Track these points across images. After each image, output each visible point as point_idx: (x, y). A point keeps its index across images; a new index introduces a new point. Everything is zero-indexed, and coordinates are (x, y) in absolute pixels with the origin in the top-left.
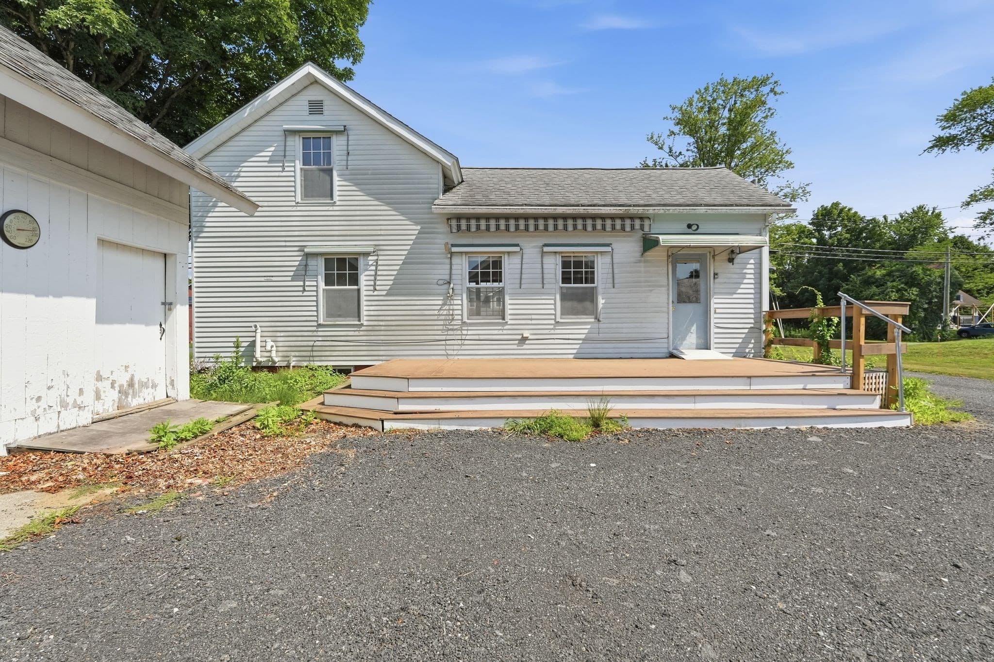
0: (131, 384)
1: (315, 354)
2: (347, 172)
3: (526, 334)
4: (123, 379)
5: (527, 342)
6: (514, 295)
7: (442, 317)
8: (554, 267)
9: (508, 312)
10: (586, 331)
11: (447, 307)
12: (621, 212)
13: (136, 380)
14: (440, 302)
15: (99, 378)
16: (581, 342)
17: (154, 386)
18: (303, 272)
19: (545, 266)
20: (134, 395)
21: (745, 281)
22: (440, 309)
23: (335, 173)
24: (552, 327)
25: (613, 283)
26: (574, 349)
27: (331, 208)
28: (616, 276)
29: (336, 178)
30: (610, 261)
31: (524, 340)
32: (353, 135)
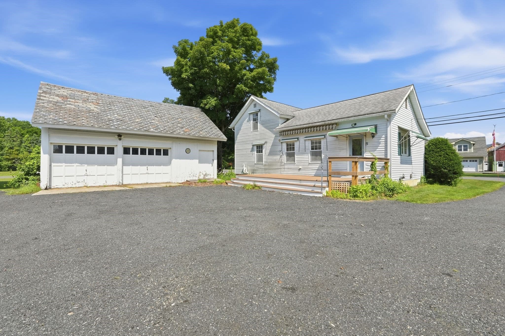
0: (206, 174)
1: (254, 171)
2: (260, 122)
3: (300, 167)
4: (204, 173)
5: (301, 170)
6: (298, 154)
7: (280, 162)
8: (309, 145)
9: (296, 160)
10: (318, 166)
11: (281, 159)
12: (323, 124)
13: (207, 174)
14: (279, 157)
15: (200, 173)
16: (316, 170)
17: (210, 175)
18: (252, 150)
19: (306, 144)
20: (207, 176)
21: (380, 145)
22: (279, 159)
23: (258, 123)
24: (308, 165)
25: (327, 149)
26: (314, 173)
27: (257, 132)
28: (328, 146)
29: (258, 124)
30: (326, 141)
31: (300, 169)
32: (262, 111)
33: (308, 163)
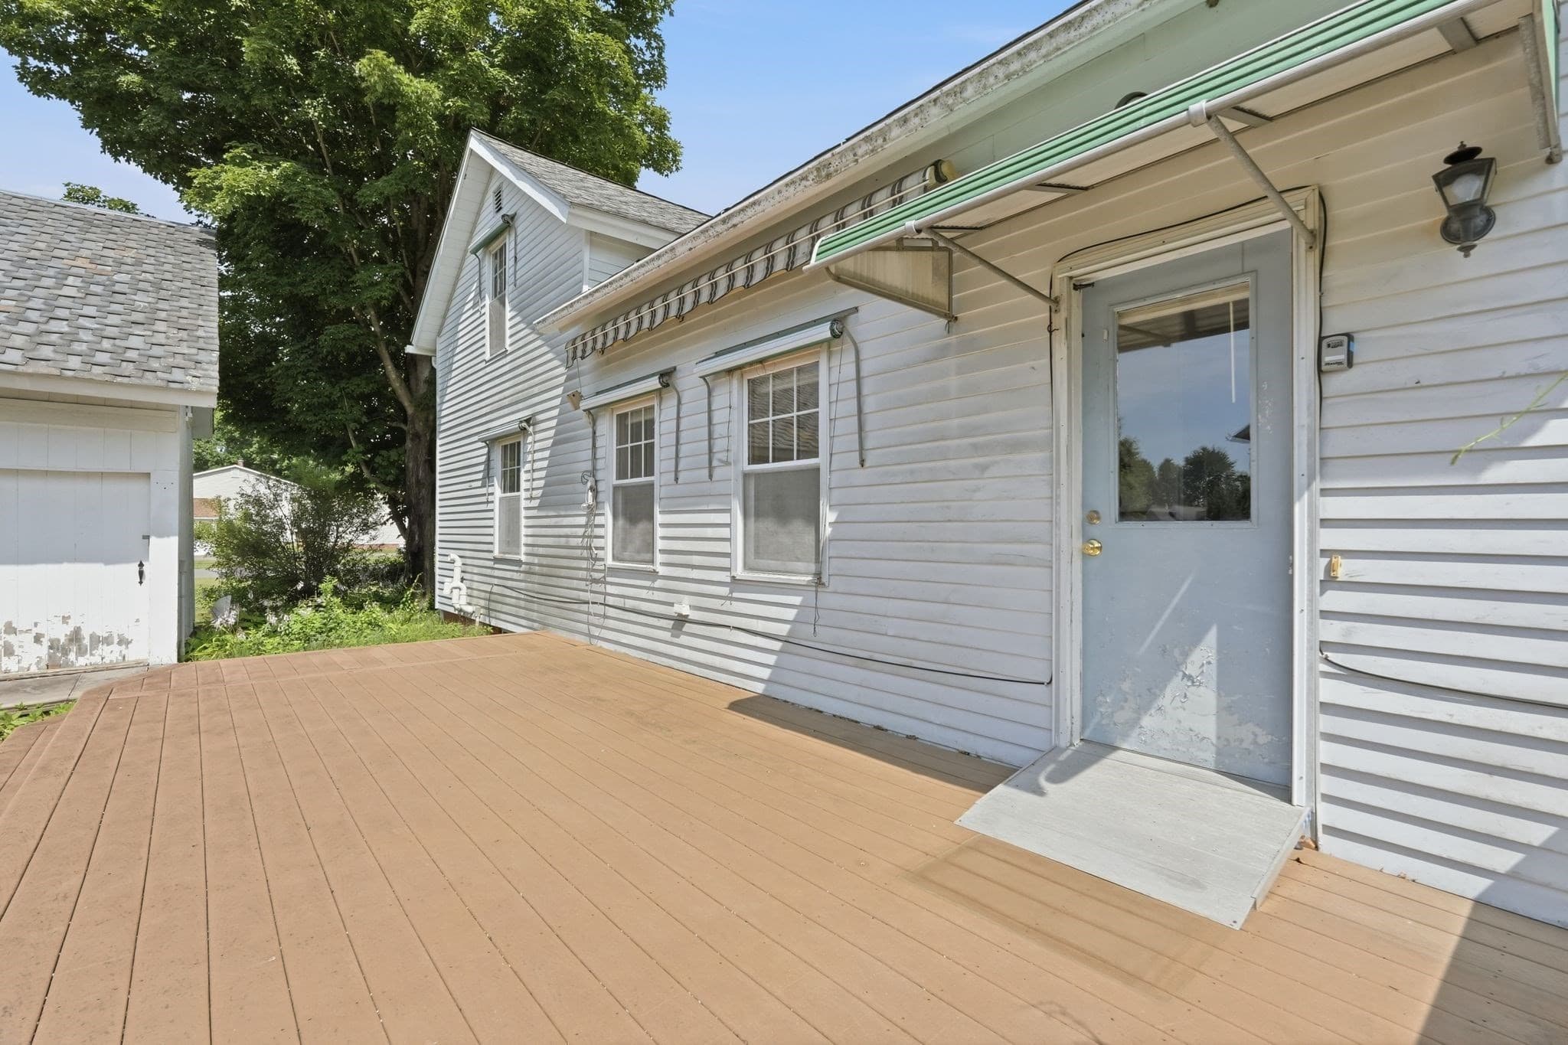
0: (75, 637)
1: (492, 606)
2: (514, 294)
3: (685, 605)
4: (61, 633)
5: (688, 627)
8: (734, 418)
9: (658, 545)
10: (792, 613)
11: (591, 532)
13: (86, 634)
14: (583, 521)
15: (10, 629)
16: (778, 646)
17: (124, 642)
18: (489, 471)
19: (715, 417)
20: (81, 652)
22: (584, 535)
23: (507, 301)
24: (724, 591)
25: (861, 450)
28: (870, 422)
29: (508, 307)
30: (850, 370)
31: (681, 621)
32: (521, 225)
33: (724, 577)
